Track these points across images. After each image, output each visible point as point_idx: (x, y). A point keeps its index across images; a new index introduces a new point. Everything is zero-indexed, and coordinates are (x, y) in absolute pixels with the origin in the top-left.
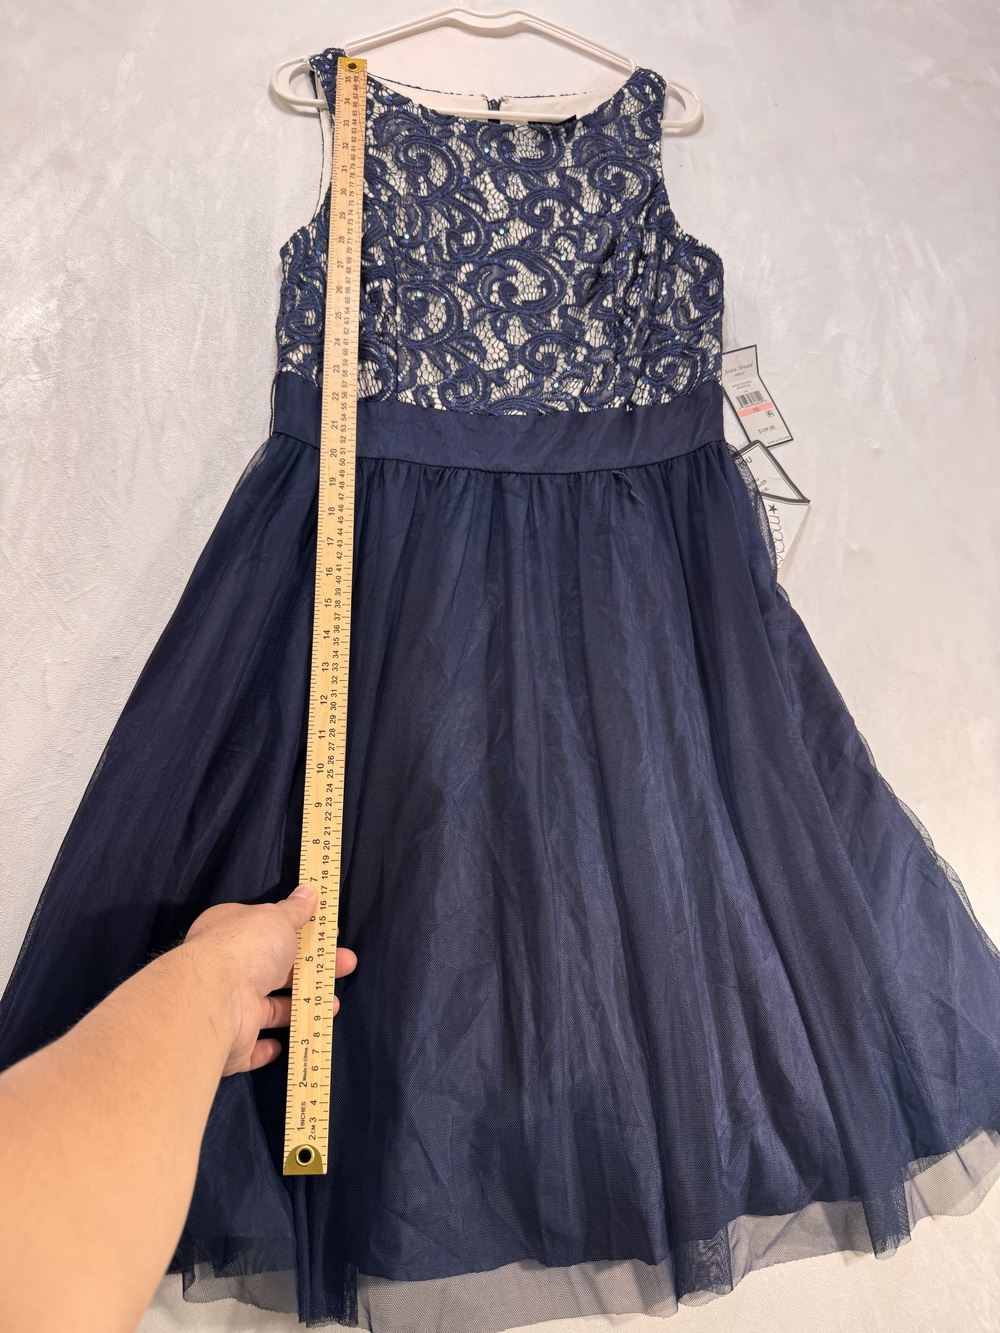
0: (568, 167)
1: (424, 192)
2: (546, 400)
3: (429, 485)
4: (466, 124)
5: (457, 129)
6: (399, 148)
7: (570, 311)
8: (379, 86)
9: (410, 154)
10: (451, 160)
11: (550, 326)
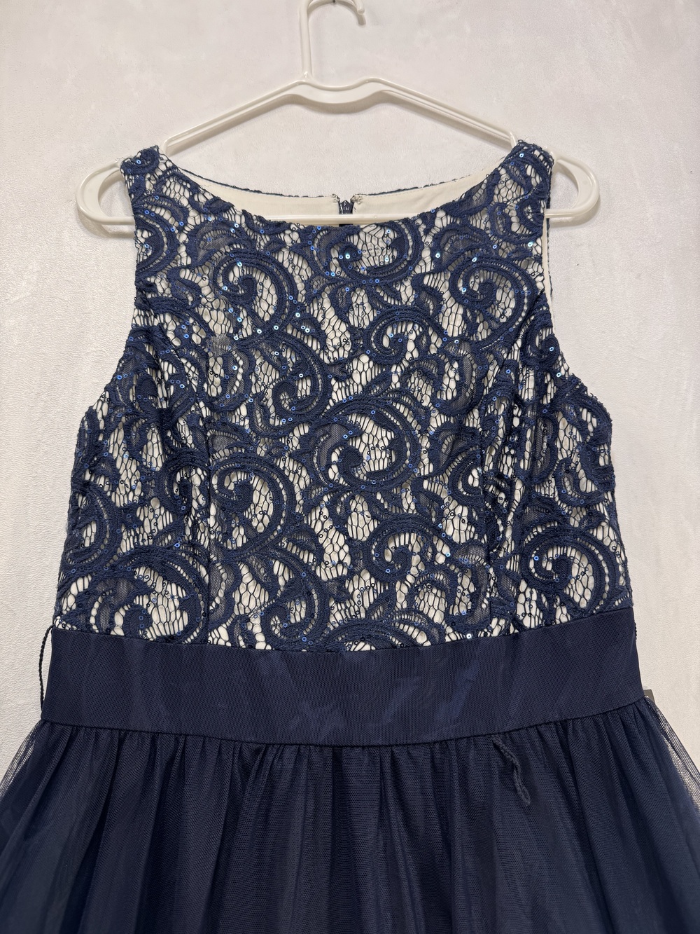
0: (425, 273)
1: (247, 331)
2: (401, 621)
3: (246, 771)
4: (299, 232)
5: (289, 238)
6: (217, 269)
7: (426, 484)
8: (195, 189)
9: (231, 278)
10: (283, 280)
11: (401, 507)
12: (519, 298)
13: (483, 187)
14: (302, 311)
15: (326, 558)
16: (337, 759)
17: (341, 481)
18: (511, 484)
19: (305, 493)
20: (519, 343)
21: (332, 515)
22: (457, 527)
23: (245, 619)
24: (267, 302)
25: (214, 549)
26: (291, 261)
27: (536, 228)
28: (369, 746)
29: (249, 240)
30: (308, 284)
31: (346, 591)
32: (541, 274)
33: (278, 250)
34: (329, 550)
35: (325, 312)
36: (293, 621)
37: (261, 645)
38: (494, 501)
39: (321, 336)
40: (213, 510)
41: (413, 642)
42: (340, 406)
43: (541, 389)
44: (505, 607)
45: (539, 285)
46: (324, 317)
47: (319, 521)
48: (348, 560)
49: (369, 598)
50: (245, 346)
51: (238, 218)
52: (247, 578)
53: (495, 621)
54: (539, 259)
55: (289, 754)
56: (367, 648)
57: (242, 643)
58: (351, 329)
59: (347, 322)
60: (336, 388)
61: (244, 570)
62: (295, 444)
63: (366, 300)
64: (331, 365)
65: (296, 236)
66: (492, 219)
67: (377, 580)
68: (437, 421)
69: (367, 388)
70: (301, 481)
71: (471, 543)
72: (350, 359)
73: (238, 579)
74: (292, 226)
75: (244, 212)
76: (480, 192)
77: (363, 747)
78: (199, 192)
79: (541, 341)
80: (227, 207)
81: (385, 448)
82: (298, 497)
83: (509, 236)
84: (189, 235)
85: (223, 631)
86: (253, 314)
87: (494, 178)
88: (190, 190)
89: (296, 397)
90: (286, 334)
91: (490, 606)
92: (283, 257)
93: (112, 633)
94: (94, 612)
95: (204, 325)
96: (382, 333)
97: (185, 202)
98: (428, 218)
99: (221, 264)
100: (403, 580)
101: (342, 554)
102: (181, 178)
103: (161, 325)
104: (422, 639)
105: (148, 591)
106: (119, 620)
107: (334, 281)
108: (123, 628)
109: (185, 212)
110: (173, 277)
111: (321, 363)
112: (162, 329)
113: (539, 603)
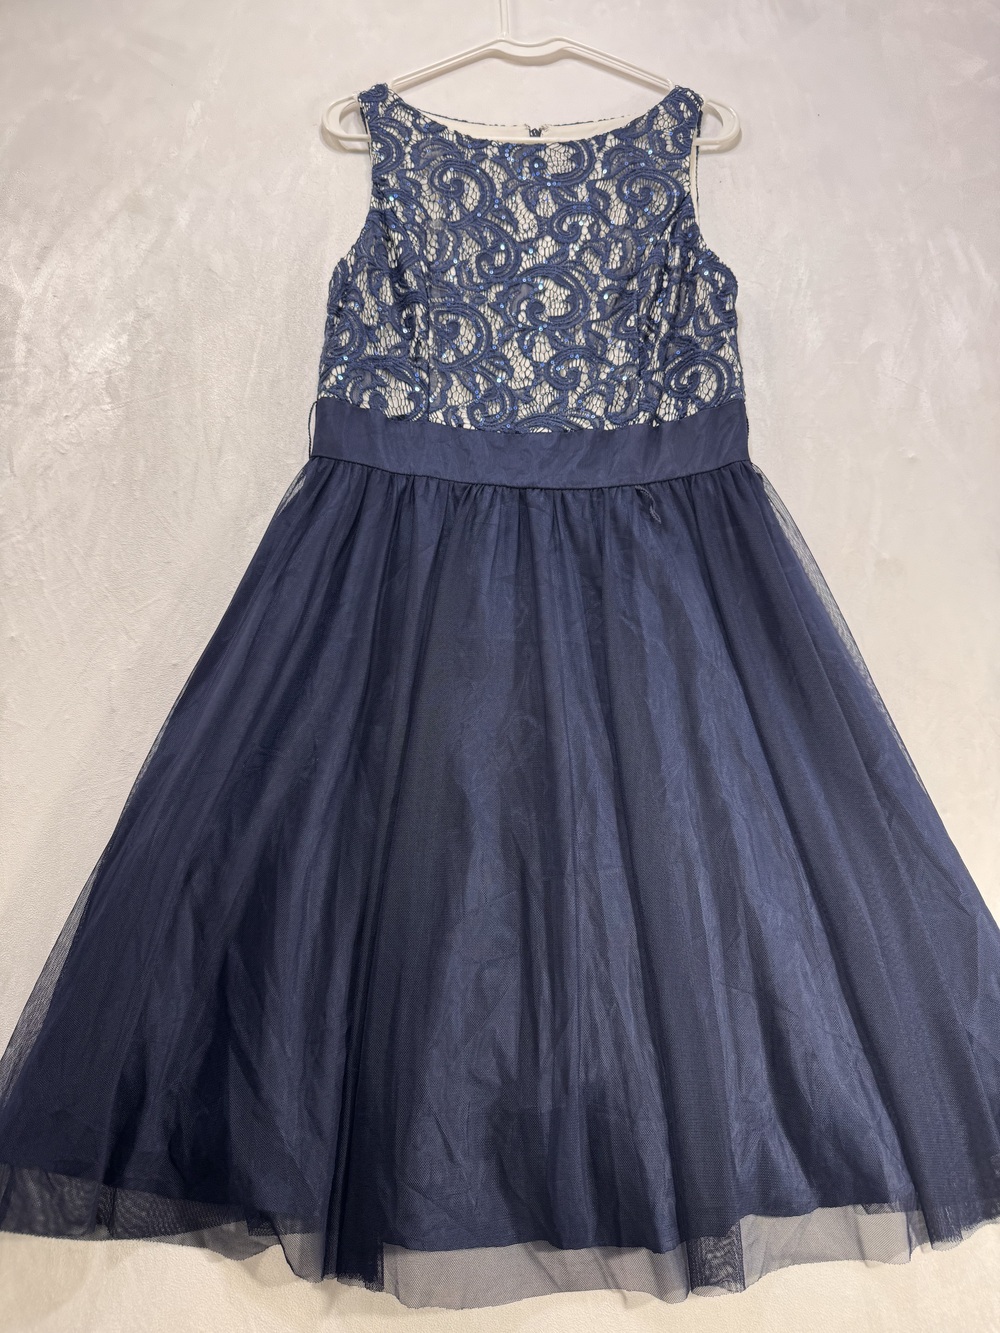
0: (597, 180)
1: (456, 216)
2: (571, 416)
3: (457, 500)
4: (499, 147)
5: (490, 152)
6: (434, 173)
7: (594, 326)
8: (417, 114)
9: (445, 179)
10: (484, 182)
11: (574, 341)
12: (670, 198)
13: (646, 118)
14: (500, 203)
15: (516, 375)
17: (528, 323)
18: (659, 326)
19: (501, 331)
20: (670, 229)
21: (520, 347)
22: (618, 354)
23: (456, 409)
24: (472, 196)
25: (432, 361)
26: (492, 168)
27: (685, 149)
29: (459, 152)
30: (504, 185)
31: (530, 396)
32: (688, 181)
33: (482, 161)
34: (517, 369)
35: (517, 205)
36: (490, 413)
37: (467, 425)
38: (646, 337)
39: (514, 223)
40: (431, 335)
41: (580, 429)
42: (528, 271)
43: (685, 261)
44: (651, 405)
45: (686, 189)
46: (517, 208)
47: (511, 351)
48: (532, 376)
49: (549, 400)
50: (454, 228)
51: (450, 136)
52: (456, 383)
53: (641, 414)
54: (687, 171)
56: (546, 430)
57: (453, 424)
58: (538, 218)
59: (535, 213)
60: (525, 258)
61: (454, 378)
62: (492, 296)
63: (550, 198)
64: (521, 243)
65: (496, 150)
66: (651, 142)
67: (554, 388)
68: (604, 283)
69: (549, 259)
70: (497, 324)
71: (627, 365)
72: (537, 239)
73: (450, 383)
74: (494, 143)
75: (456, 132)
76: (643, 122)
77: (541, 489)
78: (420, 117)
79: (686, 228)
80: (443, 128)
81: (563, 301)
82: (494, 334)
83: (664, 154)
84: (413, 148)
85: (439, 414)
86: (461, 206)
87: (654, 113)
88: (413, 115)
89: (493, 264)
90: (487, 220)
92: (486, 165)
93: (362, 406)
94: (349, 389)
95: (424, 210)
96: (562, 221)
97: (409, 124)
98: (601, 139)
99: (437, 169)
100: (574, 389)
101: (528, 373)
103: (392, 208)
104: (586, 426)
105: (384, 385)
106: (366, 397)
107: (523, 183)
108: (369, 403)
109: (409, 131)
110: (401, 176)
111: (514, 241)
112: (392, 211)
113: (676, 405)
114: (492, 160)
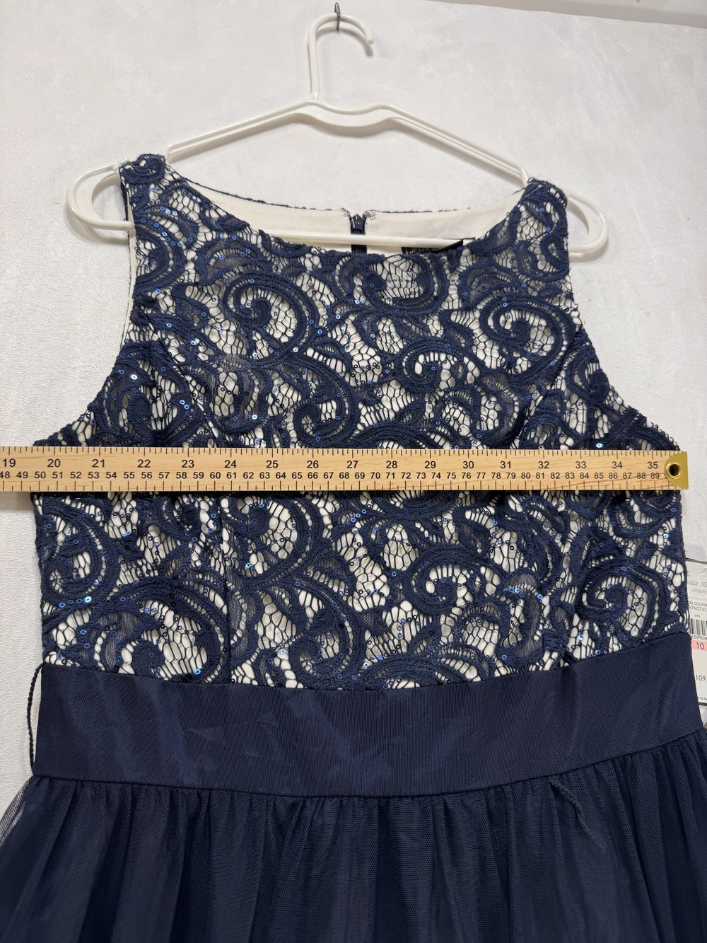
0: (453, 310)
1: (263, 350)
2: (449, 656)
4: (321, 256)
5: (309, 262)
6: (228, 289)
7: (468, 515)
8: (206, 204)
9: (243, 301)
10: (298, 301)
11: (443, 536)
12: (556, 334)
13: (506, 224)
14: (325, 335)
15: (359, 587)
16: (384, 811)
17: (375, 508)
19: (333, 517)
20: (563, 374)
21: (367, 543)
22: (505, 554)
23: (272, 653)
24: (283, 323)
25: (230, 575)
26: (312, 287)
27: (562, 265)
28: (419, 796)
29: (264, 260)
30: (331, 310)
31: (383, 623)
32: (576, 310)
33: (297, 275)
34: (362, 579)
35: (349, 336)
36: (325, 656)
37: (291, 683)
39: (347, 359)
40: (226, 536)
41: (461, 678)
42: (370, 430)
43: (591, 424)
44: (556, 638)
45: (576, 321)
46: (349, 341)
48: (386, 591)
49: (411, 631)
50: (262, 369)
51: (254, 238)
52: (270, 608)
53: (547, 655)
54: (570, 296)
55: (330, 806)
56: (411, 685)
57: (270, 682)
58: (380, 354)
59: (375, 347)
60: (364, 411)
61: (267, 600)
63: (393, 329)
64: (358, 388)
65: (316, 260)
66: (518, 258)
67: (419, 611)
69: (400, 415)
70: (328, 506)
71: (521, 571)
72: (380, 384)
73: (261, 610)
74: (313, 250)
75: (261, 233)
77: (413, 797)
78: (210, 208)
79: (588, 374)
80: (243, 226)
82: (326, 521)
83: (536, 274)
84: (198, 252)
85: (247, 668)
86: (268, 338)
87: (515, 216)
88: (200, 205)
89: (320, 420)
90: (307, 357)
91: (543, 638)
92: (303, 282)
93: (121, 671)
94: (98, 648)
95: (212, 345)
96: (414, 360)
97: (194, 217)
99: (233, 284)
100: (448, 613)
101: (378, 584)
102: (191, 193)
103: (161, 341)
104: (472, 674)
105: (158, 625)
106: (127, 656)
107: (358, 309)
108: (132, 665)
109: (195, 229)
110: (178, 295)
111: (347, 386)
112: (162, 345)
113: (591, 633)
114: (311, 275)
